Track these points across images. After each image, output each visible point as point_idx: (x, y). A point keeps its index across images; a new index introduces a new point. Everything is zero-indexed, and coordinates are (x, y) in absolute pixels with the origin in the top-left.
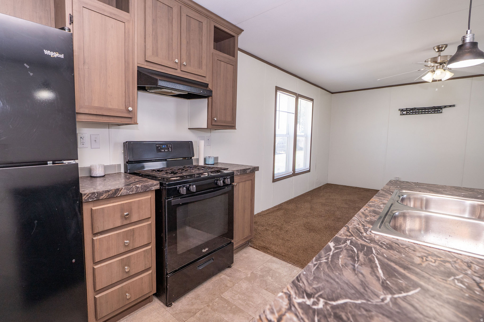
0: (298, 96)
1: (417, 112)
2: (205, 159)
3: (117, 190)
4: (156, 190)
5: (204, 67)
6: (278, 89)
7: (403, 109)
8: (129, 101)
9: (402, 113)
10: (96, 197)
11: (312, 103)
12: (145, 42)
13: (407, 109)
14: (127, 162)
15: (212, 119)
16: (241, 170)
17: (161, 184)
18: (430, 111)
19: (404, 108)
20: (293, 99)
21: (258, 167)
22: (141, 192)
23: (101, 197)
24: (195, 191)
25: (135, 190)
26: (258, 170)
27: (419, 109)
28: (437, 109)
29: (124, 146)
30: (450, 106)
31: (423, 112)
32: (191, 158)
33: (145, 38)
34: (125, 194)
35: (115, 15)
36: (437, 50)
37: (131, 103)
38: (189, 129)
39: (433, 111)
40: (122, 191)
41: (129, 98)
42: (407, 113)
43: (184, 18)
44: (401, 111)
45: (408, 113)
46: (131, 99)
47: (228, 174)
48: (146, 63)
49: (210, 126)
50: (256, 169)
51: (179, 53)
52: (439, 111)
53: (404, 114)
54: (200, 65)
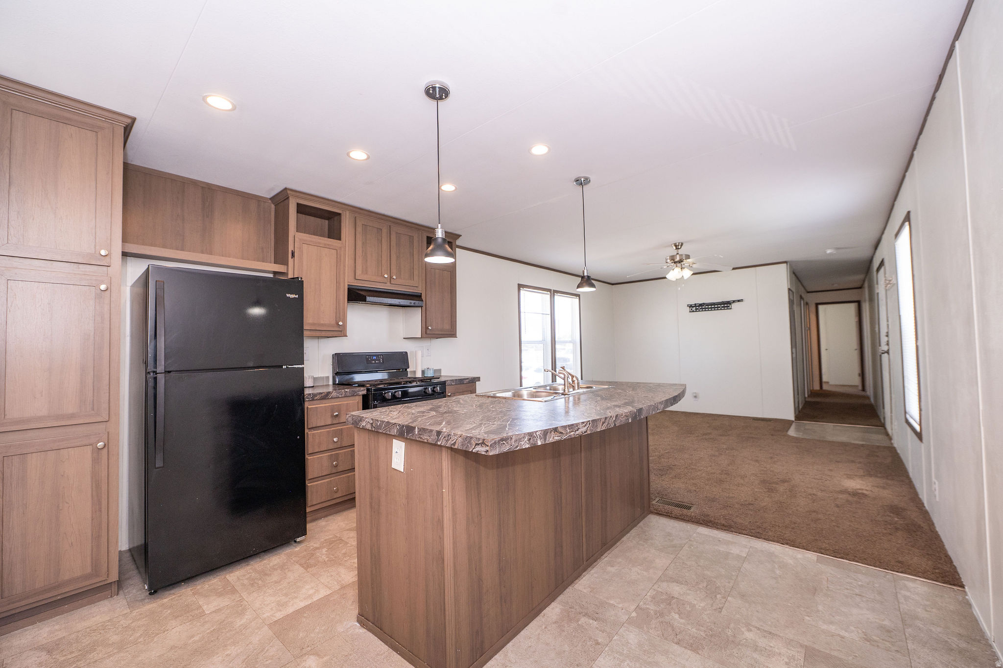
0: (553, 293)
1: (707, 308)
2: (423, 372)
3: (329, 393)
4: (363, 395)
5: (416, 278)
6: (520, 286)
7: (691, 305)
8: (340, 316)
9: (692, 309)
10: (311, 398)
11: (578, 300)
12: (355, 262)
13: (695, 304)
14: (336, 374)
15: (427, 328)
16: (456, 380)
17: (368, 390)
18: (719, 307)
19: (693, 303)
20: (547, 297)
21: (480, 377)
22: (349, 396)
23: (316, 398)
24: (400, 396)
25: (344, 394)
26: (479, 380)
27: (708, 305)
28: (726, 305)
29: (333, 358)
30: (739, 301)
31: (713, 308)
32: (406, 369)
33: (355, 260)
34: (335, 397)
35: (328, 245)
36: (674, 248)
37: (342, 317)
38: (404, 338)
39: (722, 307)
40: (333, 394)
41: (340, 314)
42: (696, 309)
43: (393, 237)
44: (690, 307)
45: (698, 309)
46: (341, 314)
47: (437, 384)
48: (356, 281)
49: (424, 335)
50: (478, 379)
51: (389, 269)
52: (729, 306)
53: (693, 311)
54: (412, 276)
